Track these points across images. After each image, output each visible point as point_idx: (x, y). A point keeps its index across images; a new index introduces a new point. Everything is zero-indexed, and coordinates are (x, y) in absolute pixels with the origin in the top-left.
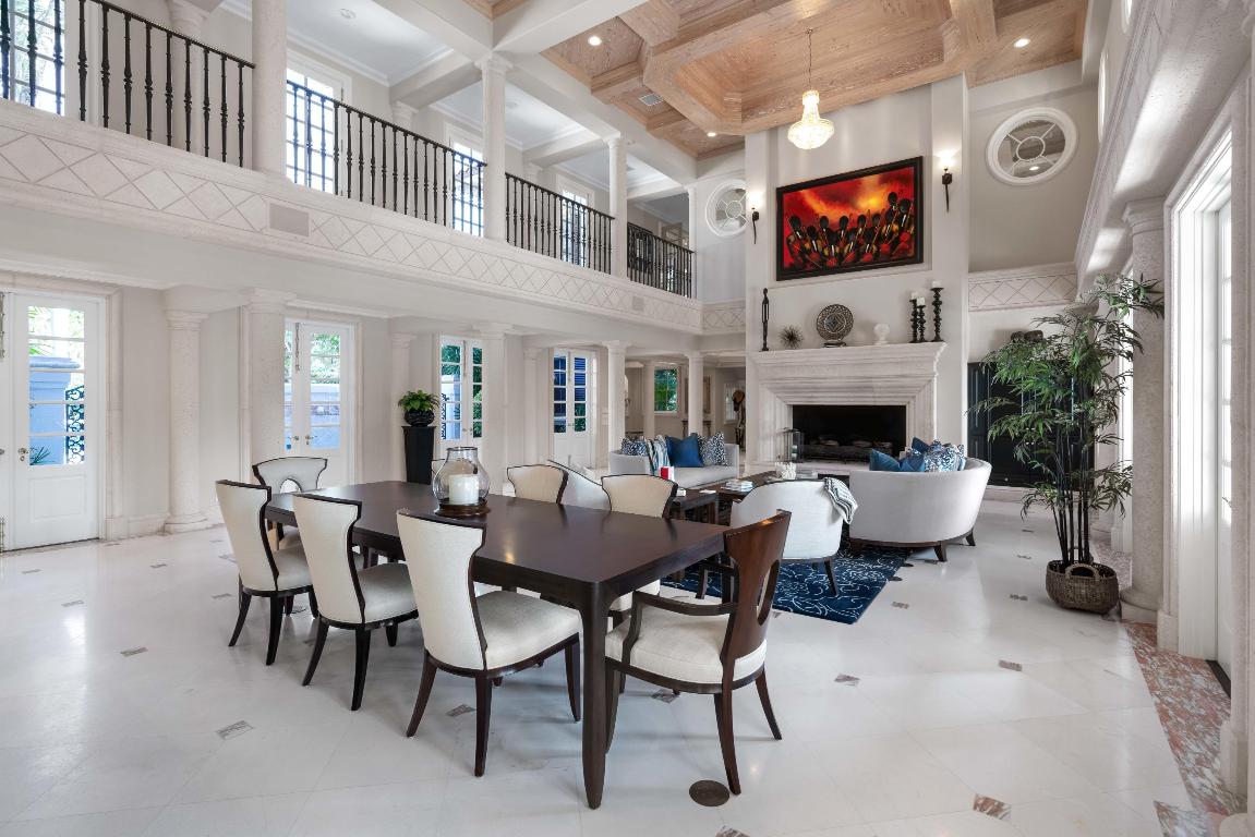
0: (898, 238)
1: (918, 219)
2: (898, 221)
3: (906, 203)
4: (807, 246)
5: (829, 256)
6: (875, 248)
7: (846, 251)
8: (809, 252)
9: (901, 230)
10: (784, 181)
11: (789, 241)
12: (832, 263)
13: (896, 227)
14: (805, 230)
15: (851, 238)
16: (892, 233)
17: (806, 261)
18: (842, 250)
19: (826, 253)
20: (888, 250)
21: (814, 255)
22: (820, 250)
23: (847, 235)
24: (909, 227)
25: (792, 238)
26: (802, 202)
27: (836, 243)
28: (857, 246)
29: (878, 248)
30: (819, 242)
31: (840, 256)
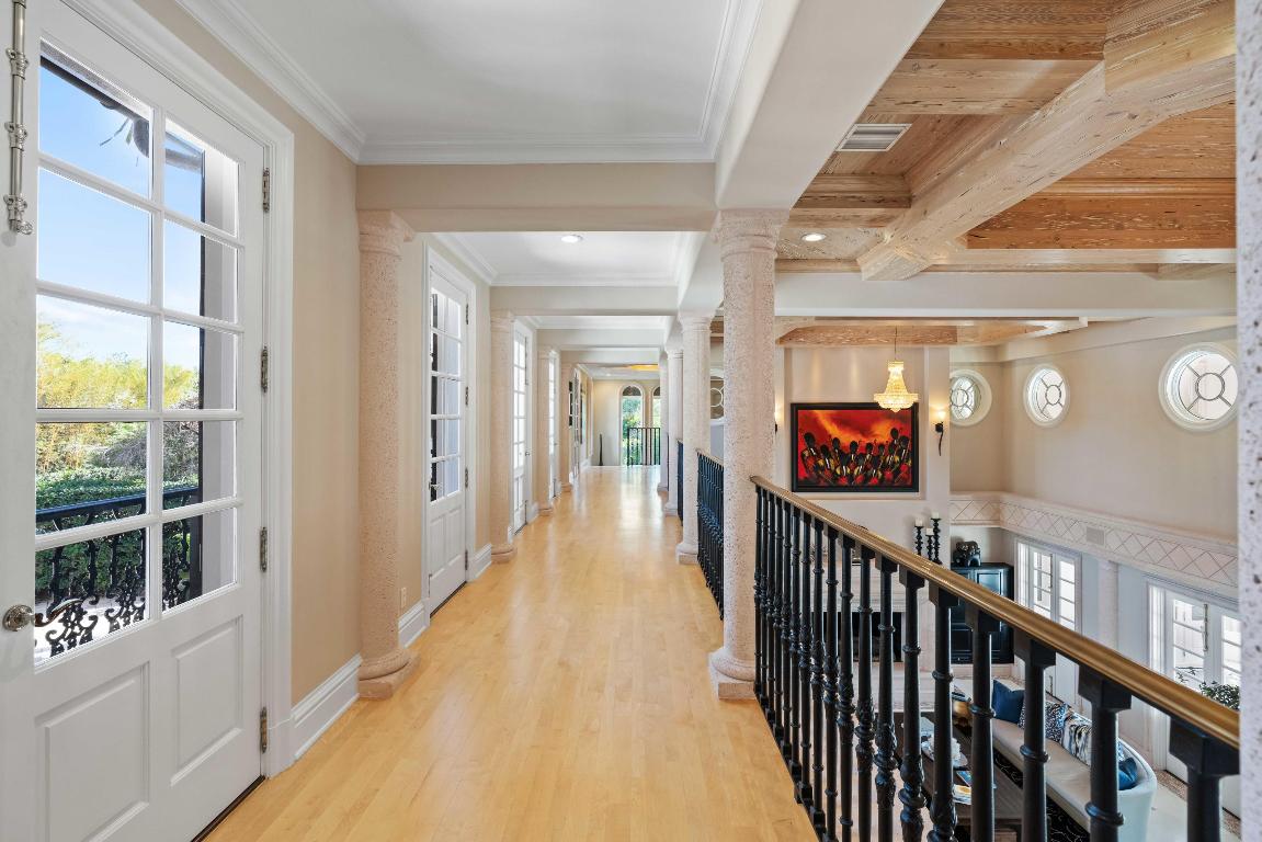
0: (899, 468)
1: (914, 454)
2: (899, 454)
3: (905, 440)
4: (821, 463)
5: (841, 476)
6: (880, 474)
7: (856, 471)
8: (823, 469)
9: (901, 462)
10: (798, 398)
11: (803, 456)
12: (845, 482)
13: (897, 459)
14: (818, 448)
15: (861, 461)
16: (894, 462)
17: (819, 476)
18: (852, 471)
19: (838, 472)
20: (891, 477)
21: (828, 473)
22: (833, 468)
23: (856, 459)
24: (908, 460)
25: (806, 453)
26: (815, 420)
27: (847, 465)
28: (866, 469)
29: (883, 475)
30: (832, 461)
31: (851, 477)
